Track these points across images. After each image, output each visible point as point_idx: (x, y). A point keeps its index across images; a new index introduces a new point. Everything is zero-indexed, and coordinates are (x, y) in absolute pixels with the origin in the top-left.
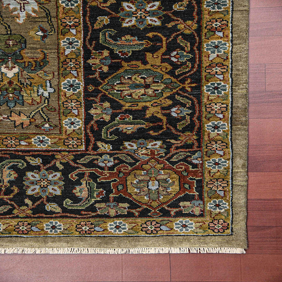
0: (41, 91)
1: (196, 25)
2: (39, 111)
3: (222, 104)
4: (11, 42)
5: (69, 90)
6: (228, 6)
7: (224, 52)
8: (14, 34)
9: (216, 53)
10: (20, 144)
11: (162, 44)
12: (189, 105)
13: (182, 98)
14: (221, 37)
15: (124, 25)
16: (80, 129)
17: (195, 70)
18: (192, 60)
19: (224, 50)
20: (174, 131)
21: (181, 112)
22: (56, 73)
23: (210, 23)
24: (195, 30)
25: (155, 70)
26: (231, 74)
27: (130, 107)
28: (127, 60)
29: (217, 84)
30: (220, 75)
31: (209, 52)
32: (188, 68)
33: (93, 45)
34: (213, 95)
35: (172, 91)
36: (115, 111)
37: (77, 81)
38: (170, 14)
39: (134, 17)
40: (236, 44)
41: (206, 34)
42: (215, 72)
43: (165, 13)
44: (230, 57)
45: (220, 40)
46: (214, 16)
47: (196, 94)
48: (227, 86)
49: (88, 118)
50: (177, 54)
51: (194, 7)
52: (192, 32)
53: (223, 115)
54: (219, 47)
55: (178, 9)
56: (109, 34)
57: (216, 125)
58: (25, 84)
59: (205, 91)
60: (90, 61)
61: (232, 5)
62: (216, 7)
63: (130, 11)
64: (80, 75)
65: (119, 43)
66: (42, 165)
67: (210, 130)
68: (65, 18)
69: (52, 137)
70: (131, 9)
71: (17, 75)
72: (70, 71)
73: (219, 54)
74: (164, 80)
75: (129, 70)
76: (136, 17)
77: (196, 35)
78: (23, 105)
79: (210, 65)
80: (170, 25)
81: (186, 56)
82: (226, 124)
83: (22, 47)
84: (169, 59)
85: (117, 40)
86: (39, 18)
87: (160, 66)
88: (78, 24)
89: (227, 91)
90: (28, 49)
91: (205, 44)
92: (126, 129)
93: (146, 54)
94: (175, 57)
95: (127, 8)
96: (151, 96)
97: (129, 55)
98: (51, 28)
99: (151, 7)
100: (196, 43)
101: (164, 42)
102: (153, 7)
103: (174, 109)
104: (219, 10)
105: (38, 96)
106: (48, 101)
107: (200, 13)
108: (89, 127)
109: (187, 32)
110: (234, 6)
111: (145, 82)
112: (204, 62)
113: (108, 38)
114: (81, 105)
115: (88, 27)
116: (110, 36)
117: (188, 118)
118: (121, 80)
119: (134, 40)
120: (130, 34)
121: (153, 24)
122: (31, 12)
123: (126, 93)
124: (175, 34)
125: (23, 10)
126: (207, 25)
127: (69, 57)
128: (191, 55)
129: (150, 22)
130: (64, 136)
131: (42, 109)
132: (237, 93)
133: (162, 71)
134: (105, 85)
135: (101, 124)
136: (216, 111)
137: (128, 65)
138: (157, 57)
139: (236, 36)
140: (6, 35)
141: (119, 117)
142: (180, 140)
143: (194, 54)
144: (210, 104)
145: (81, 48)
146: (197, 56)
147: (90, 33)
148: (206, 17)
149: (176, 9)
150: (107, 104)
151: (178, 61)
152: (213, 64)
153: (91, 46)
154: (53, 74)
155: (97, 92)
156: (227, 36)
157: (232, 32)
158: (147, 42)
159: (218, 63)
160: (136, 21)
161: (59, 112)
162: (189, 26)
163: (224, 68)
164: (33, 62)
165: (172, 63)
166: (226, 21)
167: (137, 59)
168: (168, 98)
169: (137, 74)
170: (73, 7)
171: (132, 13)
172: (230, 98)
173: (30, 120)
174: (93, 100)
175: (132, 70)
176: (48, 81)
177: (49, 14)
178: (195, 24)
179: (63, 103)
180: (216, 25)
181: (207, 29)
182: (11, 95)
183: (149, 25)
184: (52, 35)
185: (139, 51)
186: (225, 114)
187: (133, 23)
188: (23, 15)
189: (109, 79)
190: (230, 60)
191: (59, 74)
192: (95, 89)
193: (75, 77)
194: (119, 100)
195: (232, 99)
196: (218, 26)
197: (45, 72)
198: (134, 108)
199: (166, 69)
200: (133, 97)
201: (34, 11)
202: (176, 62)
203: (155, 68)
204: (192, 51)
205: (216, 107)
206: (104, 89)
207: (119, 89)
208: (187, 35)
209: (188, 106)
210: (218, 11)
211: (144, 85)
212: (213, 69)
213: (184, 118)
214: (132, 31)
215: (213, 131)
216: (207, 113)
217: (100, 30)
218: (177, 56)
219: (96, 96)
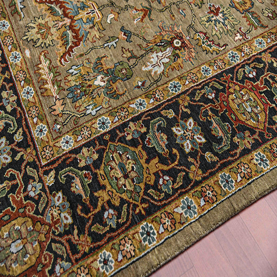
0: (91, 107)
1: (201, 179)
2: (71, 115)
3: (134, 251)
4: (125, 71)
5: (99, 124)
6: (230, 191)
7: (187, 217)
8: (132, 70)
9: (183, 211)
10: (34, 118)
11: (171, 164)
12: (121, 221)
13: (126, 211)
14: (200, 206)
15: (174, 129)
16: (63, 150)
17: (160, 203)
18: (167, 196)
19: (189, 216)
20: (88, 225)
21: (111, 219)
22: (111, 108)
23: (208, 188)
24: (196, 180)
25: (144, 173)
26: (169, 238)
27: (99, 175)
28: (144, 148)
29: (153, 231)
30: (163, 228)
31: (181, 204)
32: (158, 198)
33: (147, 118)
34: (140, 235)
35: (130, 199)
36: (91, 166)
37: (109, 125)
38: (199, 154)
39: (184, 131)
40: (200, 222)
41: (197, 191)
42: (164, 222)
43: (199, 150)
44: (185, 225)
45: (197, 206)
46: (215, 187)
47: (134, 220)
48: (155, 242)
49: (77, 151)
50: (167, 181)
51: (215, 167)
52: (193, 180)
53: (122, 260)
54: (190, 209)
55: (206, 157)
56: (161, 123)
57: (108, 260)
58: (93, 95)
59: (141, 226)
60: (131, 124)
61: (233, 194)
62: (224, 183)
63: (187, 127)
64: (116, 124)
65: (157, 134)
66: (15, 143)
67: (100, 258)
68: (159, 91)
69: (49, 136)
70: (189, 126)
71: (99, 86)
72: (117, 116)
73: (184, 214)
74: (138, 186)
75: (136, 154)
76: (184, 133)
77: (192, 184)
78: (73, 103)
79: (170, 213)
80: (190, 159)
81: (169, 189)
82: (113, 269)
83: (123, 79)
84: (160, 177)
85: (158, 131)
86: (152, 77)
87: (150, 175)
88: (159, 100)
89: (150, 246)
90: (123, 83)
91: (187, 196)
92: (76, 185)
93: (156, 158)
94: (164, 180)
95: (188, 123)
96: (117, 185)
97: (149, 146)
98: (148, 87)
99: (198, 138)
100: (185, 188)
101: (173, 165)
102: (199, 139)
103: (111, 211)
104: (223, 188)
105: (86, 108)
106: (83, 116)
107: (212, 174)
108: (68, 155)
109: (191, 176)
110: (233, 196)
111: (130, 172)
112: (170, 206)
113: (157, 125)
114: (87, 139)
115: (160, 108)
116: (159, 126)
117: (107, 228)
118: (123, 154)
119: (164, 143)
120: (168, 137)
121: (185, 147)
122: (153, 71)
123: (113, 164)
124: (185, 168)
125: (153, 66)
126: (205, 187)
127: (128, 109)
128: (171, 192)
129: (185, 144)
130: (51, 144)
131: (74, 115)
132: (151, 256)
133: (146, 179)
134: (114, 145)
135: (75, 163)
136: (124, 249)
137: (140, 150)
138: (158, 167)
139: (208, 217)
140: (129, 66)
141: (87, 172)
142: (79, 237)
143: (173, 194)
144: (129, 239)
145: (140, 113)
146: (173, 198)
147: (155, 111)
148: (211, 181)
149: (206, 156)
150: (96, 156)
151: (161, 185)
152: (172, 216)
153: (144, 118)
154: (110, 107)
155: (106, 143)
156: (203, 210)
157: (209, 211)
158: (167, 152)
159: (174, 219)
160: (181, 135)
161: (75, 128)
162: (197, 173)
163: (172, 228)
164: (114, 90)
165: (157, 181)
166: (217, 198)
167: (148, 154)
168: (122, 199)
169: (135, 161)
170: (171, 91)
171: (187, 129)
172: (143, 254)
173: (60, 113)
174: (96, 145)
175: (137, 156)
176: (101, 107)
177: (158, 82)
178: (201, 177)
179: (85, 126)
180: (209, 194)
181: (202, 190)
182: (79, 91)
183: (183, 145)
184: (142, 90)
185: (156, 151)
186: (124, 260)
187: (179, 134)
188: (150, 68)
189: (121, 145)
190: (182, 228)
191: (110, 110)
192: (108, 140)
193: (112, 122)
194: (104, 163)
195: (143, 256)
196: (209, 196)
197: (109, 101)
198: (100, 179)
199: (150, 181)
200: (111, 171)
201: (155, 73)
202: (160, 184)
203: (147, 172)
204: (175, 190)
205: (128, 247)
206: (110, 146)
207: (115, 157)
208: (188, 177)
209: (119, 221)
210: (221, 187)
211: (126, 173)
212: (167, 219)
213: (105, 225)
214: (171, 137)
215: (100, 262)
216: (119, 242)
217: (162, 116)
218: (165, 181)
219: (100, 144)
